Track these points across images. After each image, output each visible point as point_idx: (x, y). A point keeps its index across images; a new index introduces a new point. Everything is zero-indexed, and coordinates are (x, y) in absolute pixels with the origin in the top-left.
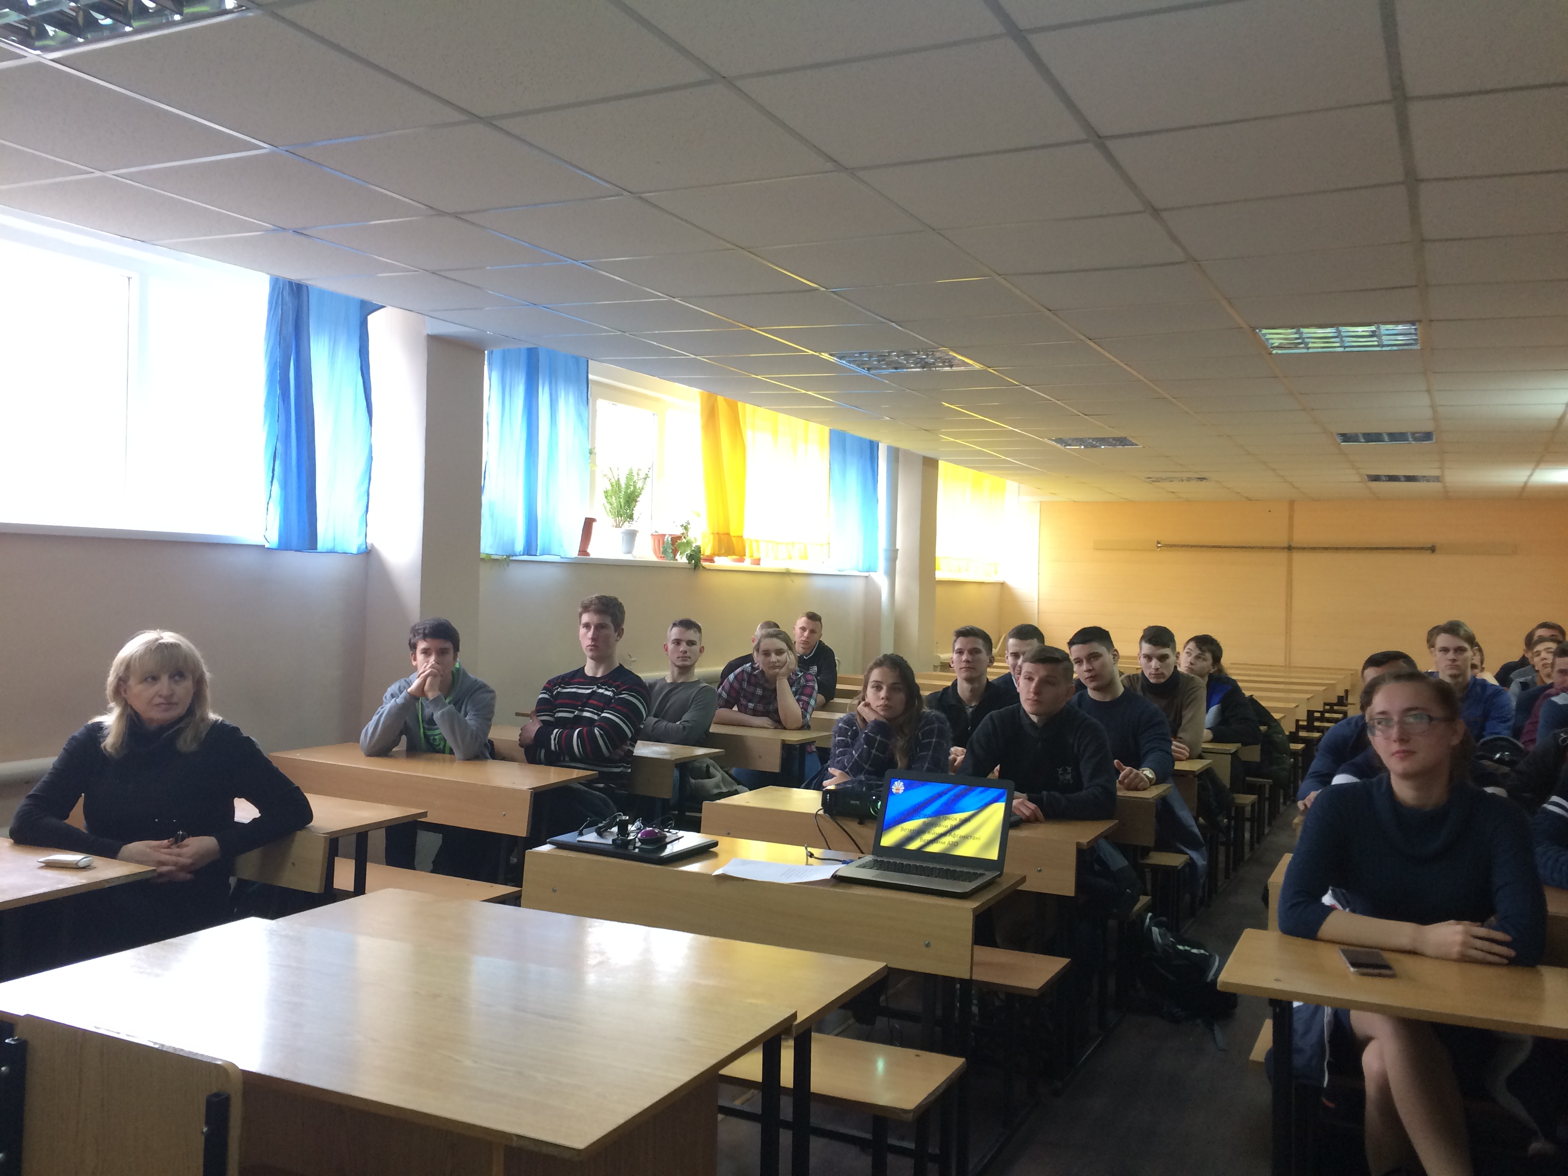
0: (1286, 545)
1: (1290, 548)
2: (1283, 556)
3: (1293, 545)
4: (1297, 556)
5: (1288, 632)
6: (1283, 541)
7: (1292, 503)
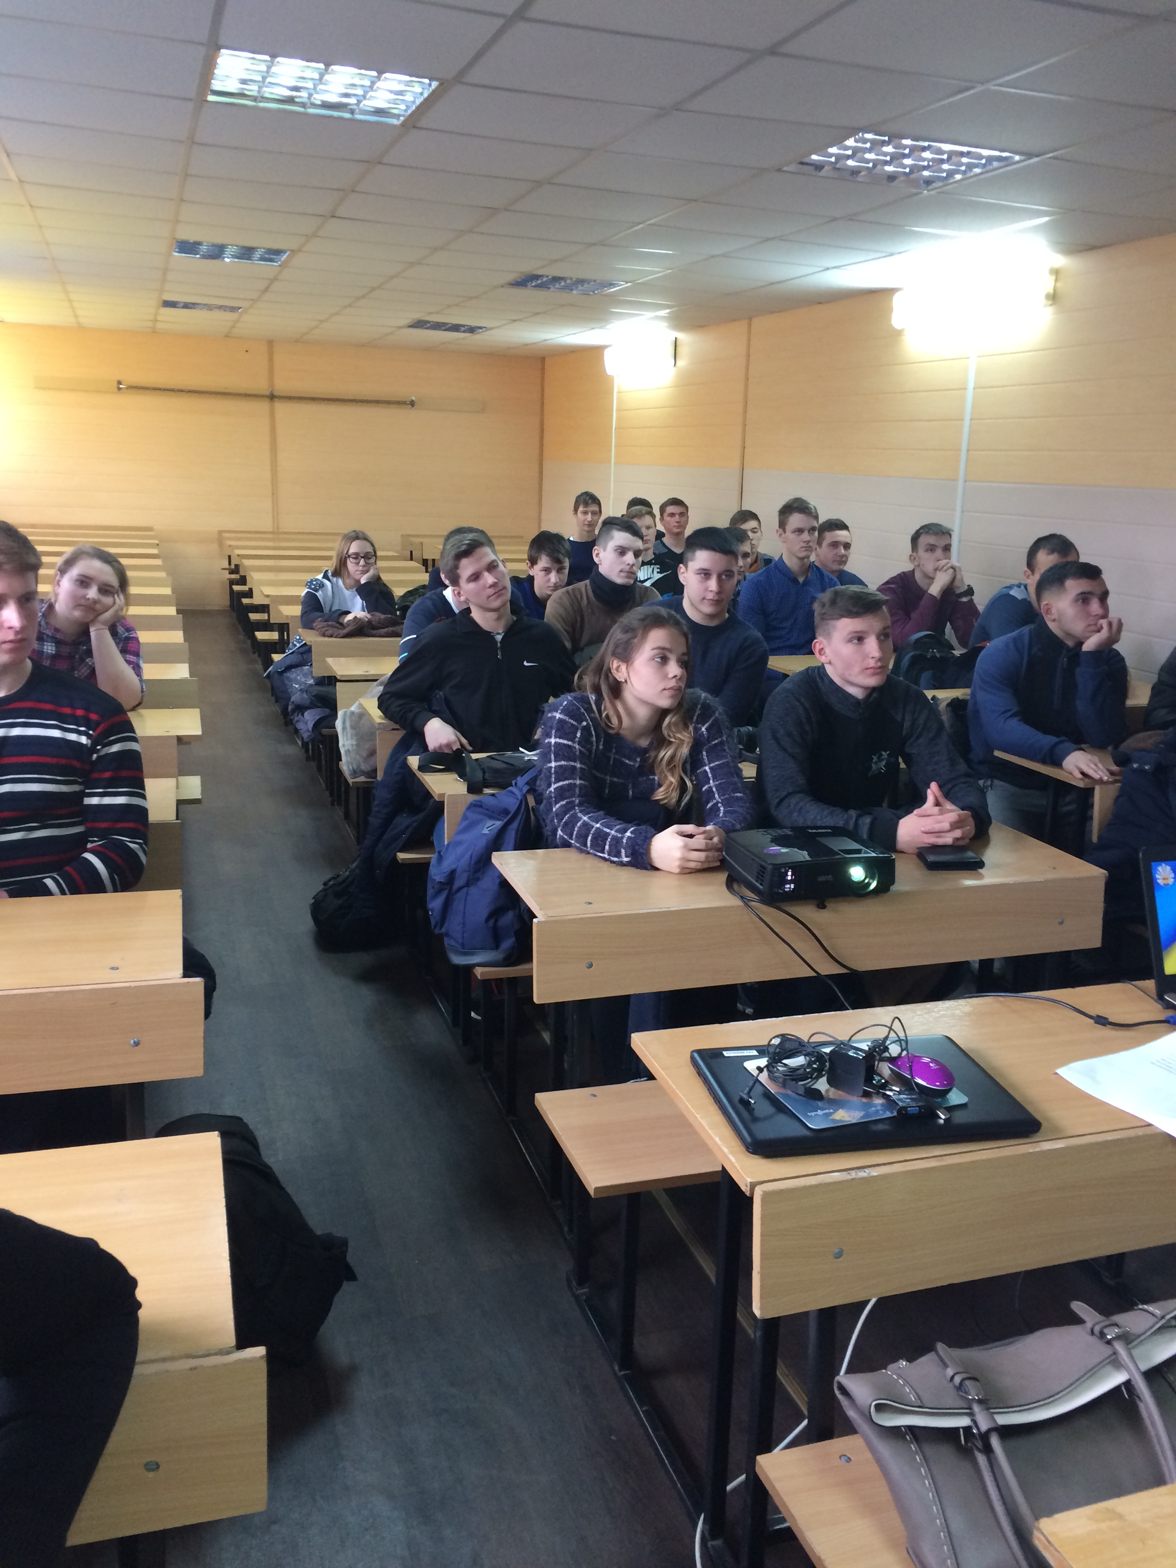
0: (268, 393)
1: (272, 397)
2: (263, 407)
3: (276, 394)
4: (281, 408)
5: (274, 494)
6: (261, 385)
7: (270, 343)
